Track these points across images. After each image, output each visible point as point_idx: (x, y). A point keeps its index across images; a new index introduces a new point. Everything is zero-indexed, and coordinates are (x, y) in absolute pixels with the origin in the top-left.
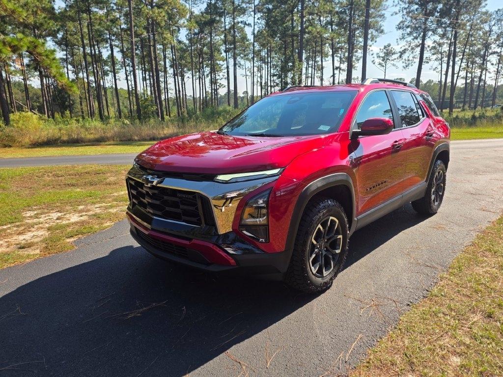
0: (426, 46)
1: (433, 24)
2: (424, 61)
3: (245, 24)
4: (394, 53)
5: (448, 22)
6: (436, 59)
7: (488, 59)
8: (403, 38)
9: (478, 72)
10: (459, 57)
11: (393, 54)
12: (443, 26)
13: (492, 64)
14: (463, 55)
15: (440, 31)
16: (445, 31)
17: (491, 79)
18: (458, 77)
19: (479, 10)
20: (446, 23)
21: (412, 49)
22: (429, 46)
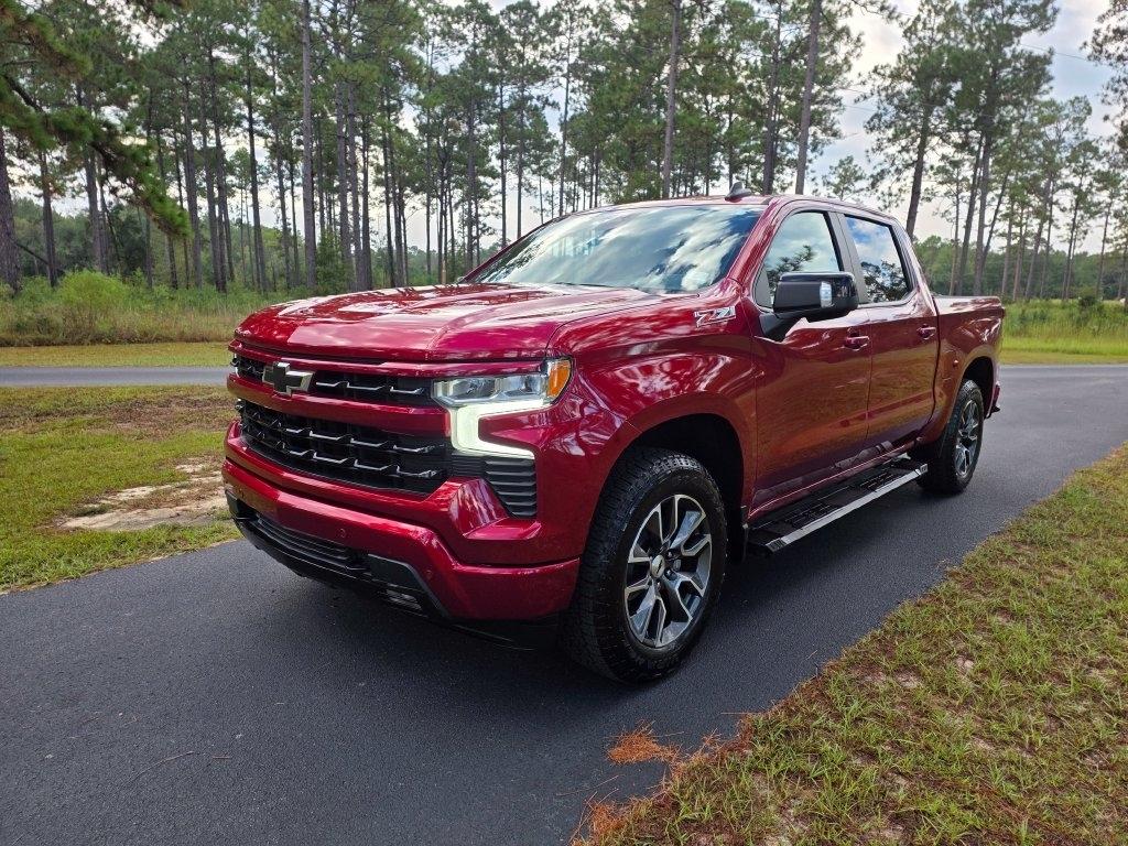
0: (927, 166)
1: (941, 123)
2: (922, 195)
3: (546, 102)
4: (860, 178)
5: (973, 120)
6: (946, 194)
7: (1055, 198)
8: (880, 148)
9: (1034, 224)
10: (996, 192)
11: (857, 179)
12: (963, 126)
13: (1063, 210)
14: (1003, 188)
15: (955, 137)
16: (967, 137)
17: (1061, 239)
18: (991, 232)
19: (1038, 97)
20: (968, 121)
21: (898, 171)
22: (932, 168)
